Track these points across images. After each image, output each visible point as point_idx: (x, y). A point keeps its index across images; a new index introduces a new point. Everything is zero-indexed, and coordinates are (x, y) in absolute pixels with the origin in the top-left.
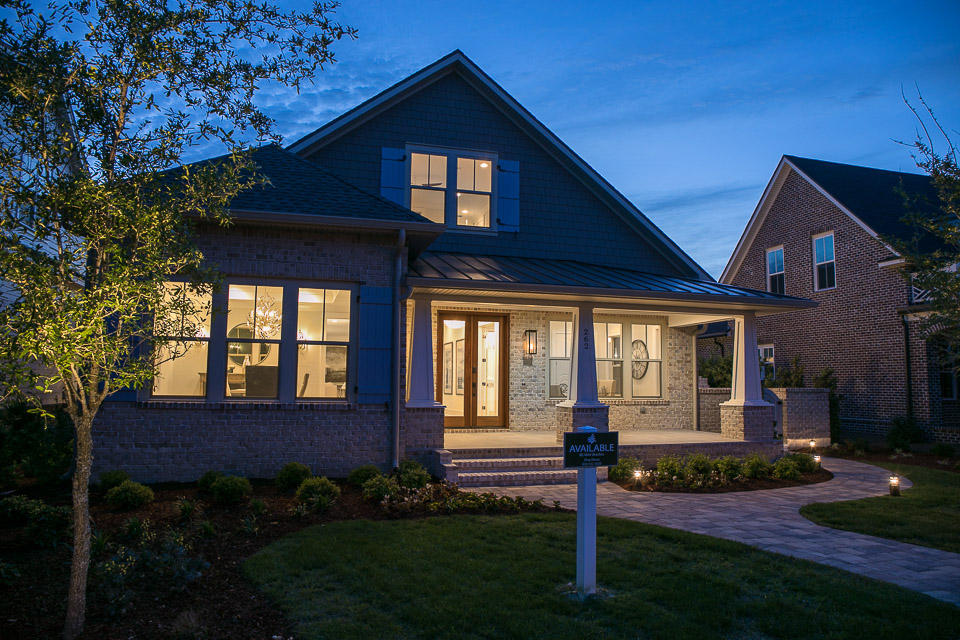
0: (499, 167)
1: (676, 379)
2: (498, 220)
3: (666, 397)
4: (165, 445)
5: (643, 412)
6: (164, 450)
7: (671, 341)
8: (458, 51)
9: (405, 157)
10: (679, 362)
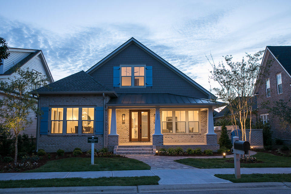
0: (146, 68)
1: (203, 127)
2: (146, 84)
3: (200, 133)
4: (54, 144)
5: (192, 137)
6: (53, 145)
7: (201, 115)
8: (132, 38)
9: (120, 69)
10: (204, 122)
